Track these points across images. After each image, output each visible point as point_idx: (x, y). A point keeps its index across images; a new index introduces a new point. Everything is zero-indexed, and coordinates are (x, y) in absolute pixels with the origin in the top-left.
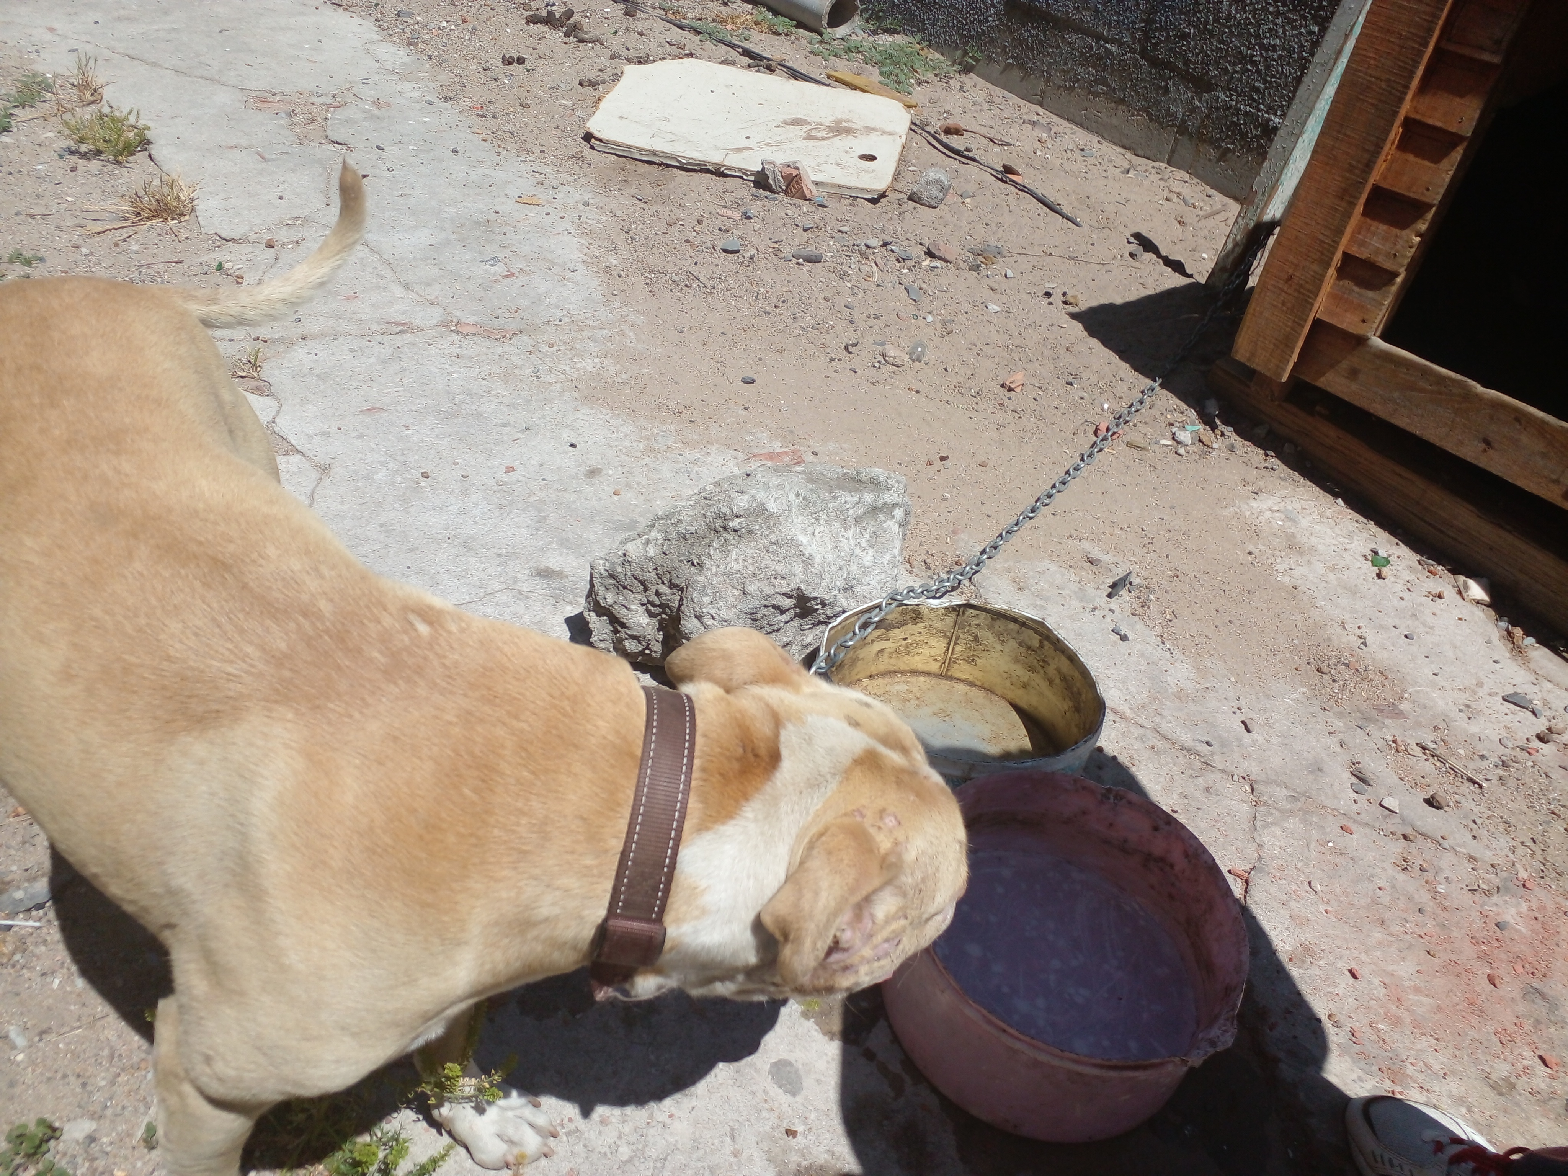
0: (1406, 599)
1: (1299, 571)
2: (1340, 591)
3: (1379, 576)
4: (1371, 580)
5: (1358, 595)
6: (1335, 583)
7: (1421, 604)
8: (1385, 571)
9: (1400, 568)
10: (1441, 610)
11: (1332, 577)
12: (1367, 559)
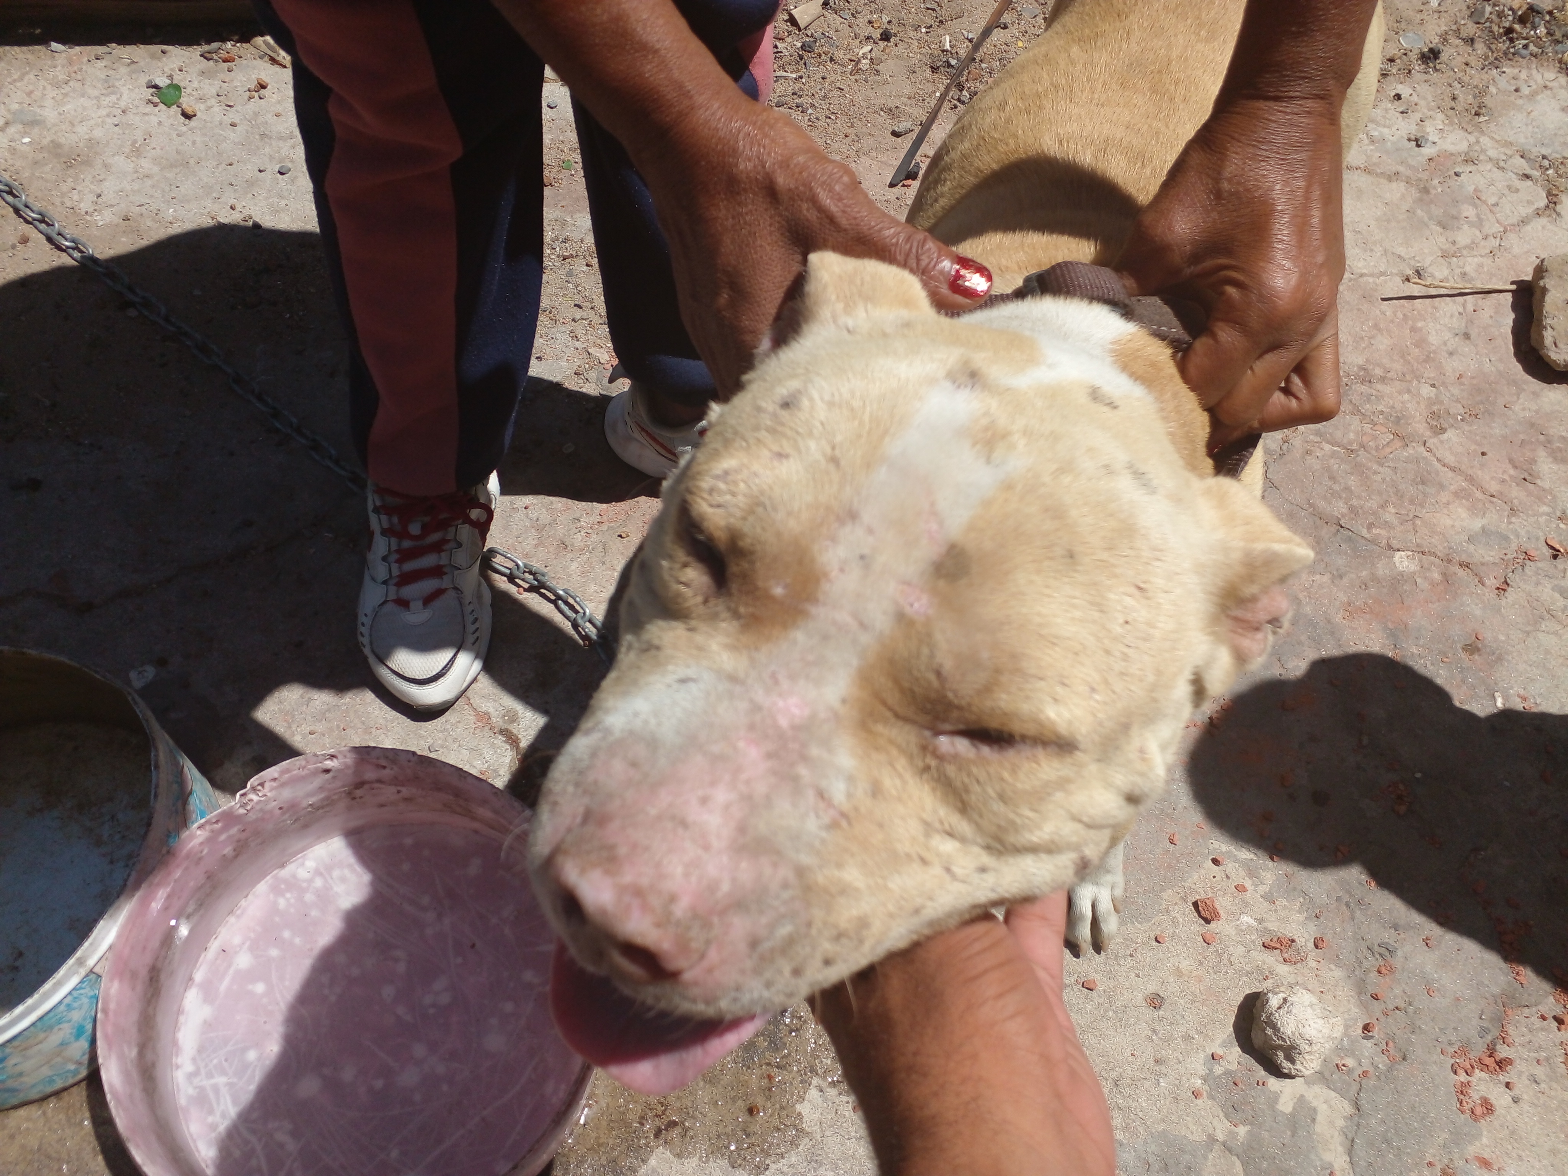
0: (237, 121)
2: (170, 175)
3: (187, 116)
4: (184, 129)
5: (192, 162)
6: (156, 169)
7: (256, 114)
8: (187, 102)
9: (195, 84)
12: (156, 105)
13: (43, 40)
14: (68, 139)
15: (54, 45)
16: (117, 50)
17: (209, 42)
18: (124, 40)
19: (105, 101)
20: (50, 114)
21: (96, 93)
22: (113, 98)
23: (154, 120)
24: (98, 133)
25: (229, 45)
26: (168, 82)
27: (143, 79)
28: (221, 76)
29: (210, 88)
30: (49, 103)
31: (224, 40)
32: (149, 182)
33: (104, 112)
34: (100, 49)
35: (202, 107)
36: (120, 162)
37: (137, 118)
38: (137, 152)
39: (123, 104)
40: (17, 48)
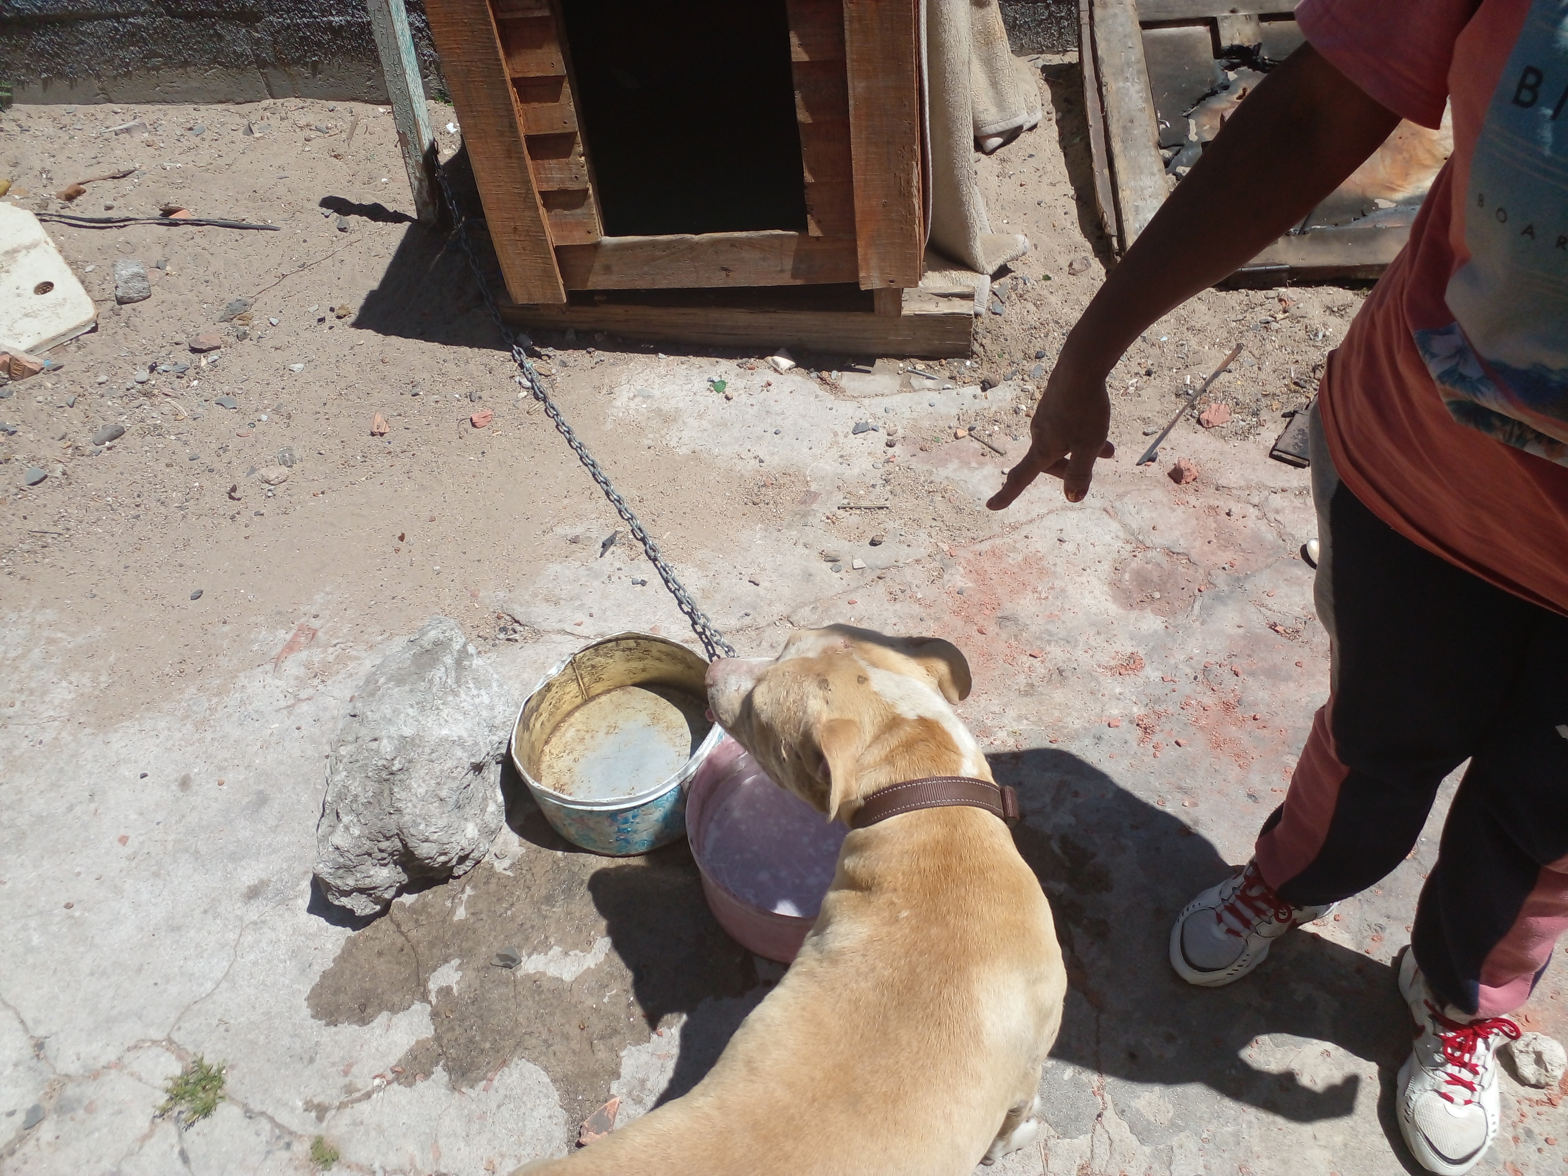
0: (754, 403)
1: (686, 435)
2: (717, 430)
3: (728, 398)
4: (726, 405)
5: (729, 424)
6: (710, 427)
7: (765, 400)
8: (728, 391)
9: (733, 381)
10: (777, 394)
11: (705, 424)
12: (712, 391)
13: (655, 352)
14: (666, 407)
15: (660, 355)
16: (692, 359)
17: (741, 358)
18: (697, 354)
19: (686, 387)
20: (657, 393)
21: (681, 383)
22: (690, 386)
23: (711, 400)
24: (681, 405)
25: (752, 360)
26: (719, 379)
27: (706, 377)
28: (747, 377)
29: (741, 383)
30: (656, 386)
31: (750, 358)
32: (706, 434)
33: (684, 393)
34: (684, 358)
35: (736, 394)
36: (691, 421)
37: (702, 398)
38: (700, 416)
39: (694, 390)
40: (640, 355)
